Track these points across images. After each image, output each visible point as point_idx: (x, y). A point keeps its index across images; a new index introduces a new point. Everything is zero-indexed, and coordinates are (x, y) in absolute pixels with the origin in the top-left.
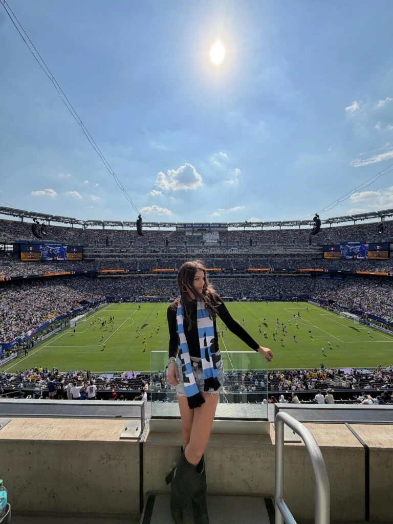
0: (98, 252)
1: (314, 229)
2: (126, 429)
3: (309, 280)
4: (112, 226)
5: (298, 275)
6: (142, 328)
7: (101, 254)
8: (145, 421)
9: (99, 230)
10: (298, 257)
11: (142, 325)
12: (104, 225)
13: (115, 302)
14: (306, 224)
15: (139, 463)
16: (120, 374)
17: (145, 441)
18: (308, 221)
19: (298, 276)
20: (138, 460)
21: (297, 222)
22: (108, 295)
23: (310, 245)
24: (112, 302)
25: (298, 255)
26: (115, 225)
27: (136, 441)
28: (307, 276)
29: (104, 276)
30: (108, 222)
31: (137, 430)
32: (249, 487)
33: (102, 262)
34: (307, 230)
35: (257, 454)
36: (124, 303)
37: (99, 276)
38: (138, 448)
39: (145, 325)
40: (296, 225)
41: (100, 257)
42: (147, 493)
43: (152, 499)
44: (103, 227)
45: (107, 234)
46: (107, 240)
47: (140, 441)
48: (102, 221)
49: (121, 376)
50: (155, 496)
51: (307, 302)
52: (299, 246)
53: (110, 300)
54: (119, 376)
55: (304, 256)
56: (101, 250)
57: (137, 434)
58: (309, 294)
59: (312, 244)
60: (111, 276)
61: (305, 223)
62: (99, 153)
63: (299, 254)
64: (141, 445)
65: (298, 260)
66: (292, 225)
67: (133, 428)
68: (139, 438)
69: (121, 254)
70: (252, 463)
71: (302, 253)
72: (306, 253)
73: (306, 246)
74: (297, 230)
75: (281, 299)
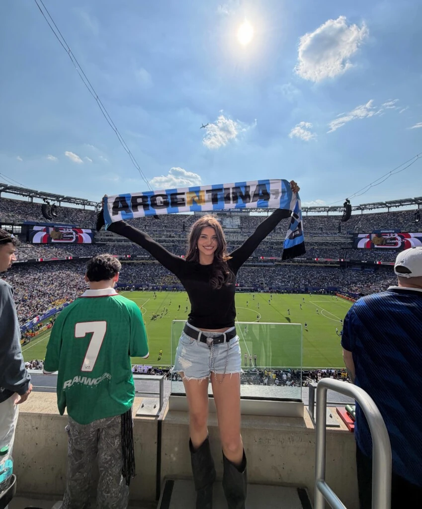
0: (111, 235)
1: (343, 216)
2: (143, 406)
3: (336, 271)
5: (325, 265)
7: (114, 238)
8: (164, 399)
10: (326, 245)
14: (335, 210)
15: (156, 443)
17: (163, 419)
18: (337, 207)
19: (326, 267)
20: (156, 440)
21: (325, 208)
23: (339, 232)
24: (124, 290)
25: (326, 244)
27: (154, 418)
28: (336, 267)
31: (155, 407)
32: (280, 475)
33: (114, 246)
34: (336, 217)
35: (289, 439)
38: (156, 427)
40: (324, 211)
41: (112, 241)
42: (165, 478)
43: (170, 484)
47: (159, 419)
50: (174, 481)
52: (327, 233)
53: (122, 287)
55: (333, 245)
57: (155, 412)
58: (338, 286)
59: (342, 231)
61: (334, 209)
62: (115, 129)
63: (327, 243)
64: (160, 423)
65: (326, 249)
66: (320, 211)
67: (150, 406)
68: (157, 416)
70: (283, 448)
71: (330, 242)
72: (335, 241)
73: (335, 234)
74: (325, 217)
75: (306, 291)
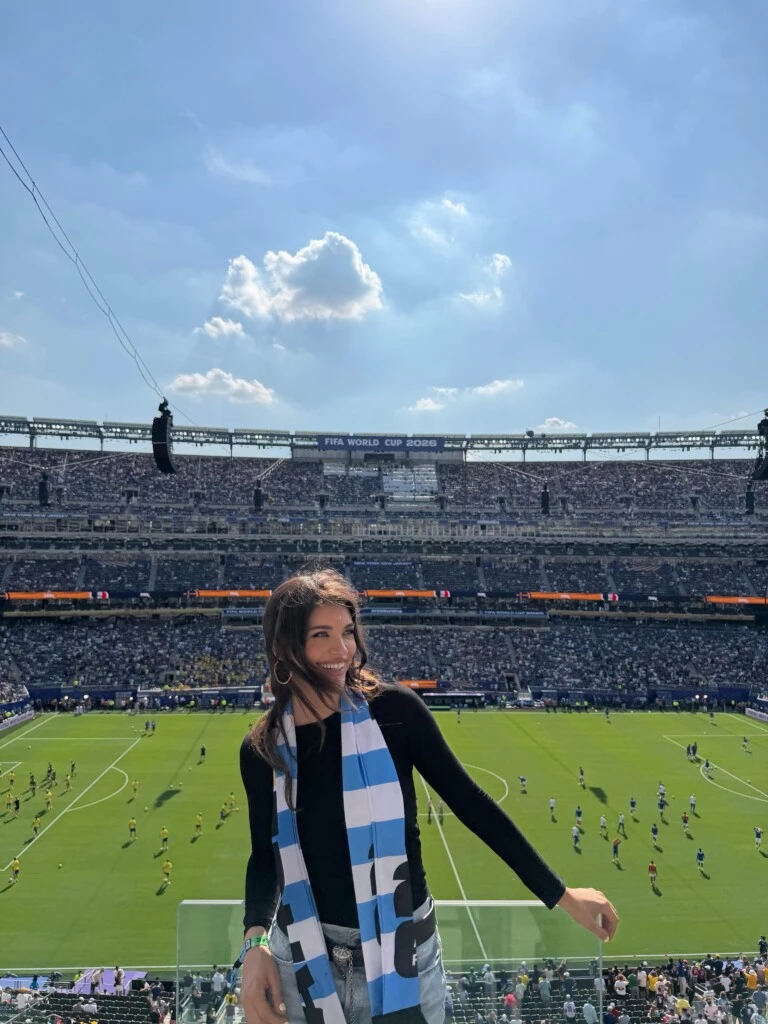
0: (10, 527)
1: (759, 460)
3: (745, 635)
4: (62, 435)
5: (709, 616)
6: (159, 804)
7: (20, 535)
9: (17, 450)
10: (709, 553)
11: (158, 795)
12: (33, 433)
13: (62, 709)
14: (735, 444)
16: (72, 975)
18: (741, 435)
19: (710, 622)
21: (702, 435)
22: (38, 683)
23: (748, 513)
24: (53, 708)
25: (709, 550)
26: (75, 435)
28: (742, 623)
29: (24, 613)
30: (49, 423)
33: (21, 563)
34: (739, 465)
36: (95, 714)
37: (7, 614)
39: (168, 795)
40: (702, 445)
41: (14, 546)
44: (32, 439)
45: (43, 463)
46: (43, 486)
48: (30, 419)
49: (72, 985)
51: (742, 711)
52: (711, 516)
53: (45, 701)
54: (64, 987)
55: (730, 553)
56: (19, 522)
58: (751, 685)
59: (756, 510)
60: (53, 613)
61: (732, 439)
62: (30, 186)
63: (714, 545)
65: (709, 565)
66: (688, 447)
69: (93, 535)
71: (723, 542)
72: (736, 542)
73: (737, 516)
74: (704, 464)
75: (650, 704)
